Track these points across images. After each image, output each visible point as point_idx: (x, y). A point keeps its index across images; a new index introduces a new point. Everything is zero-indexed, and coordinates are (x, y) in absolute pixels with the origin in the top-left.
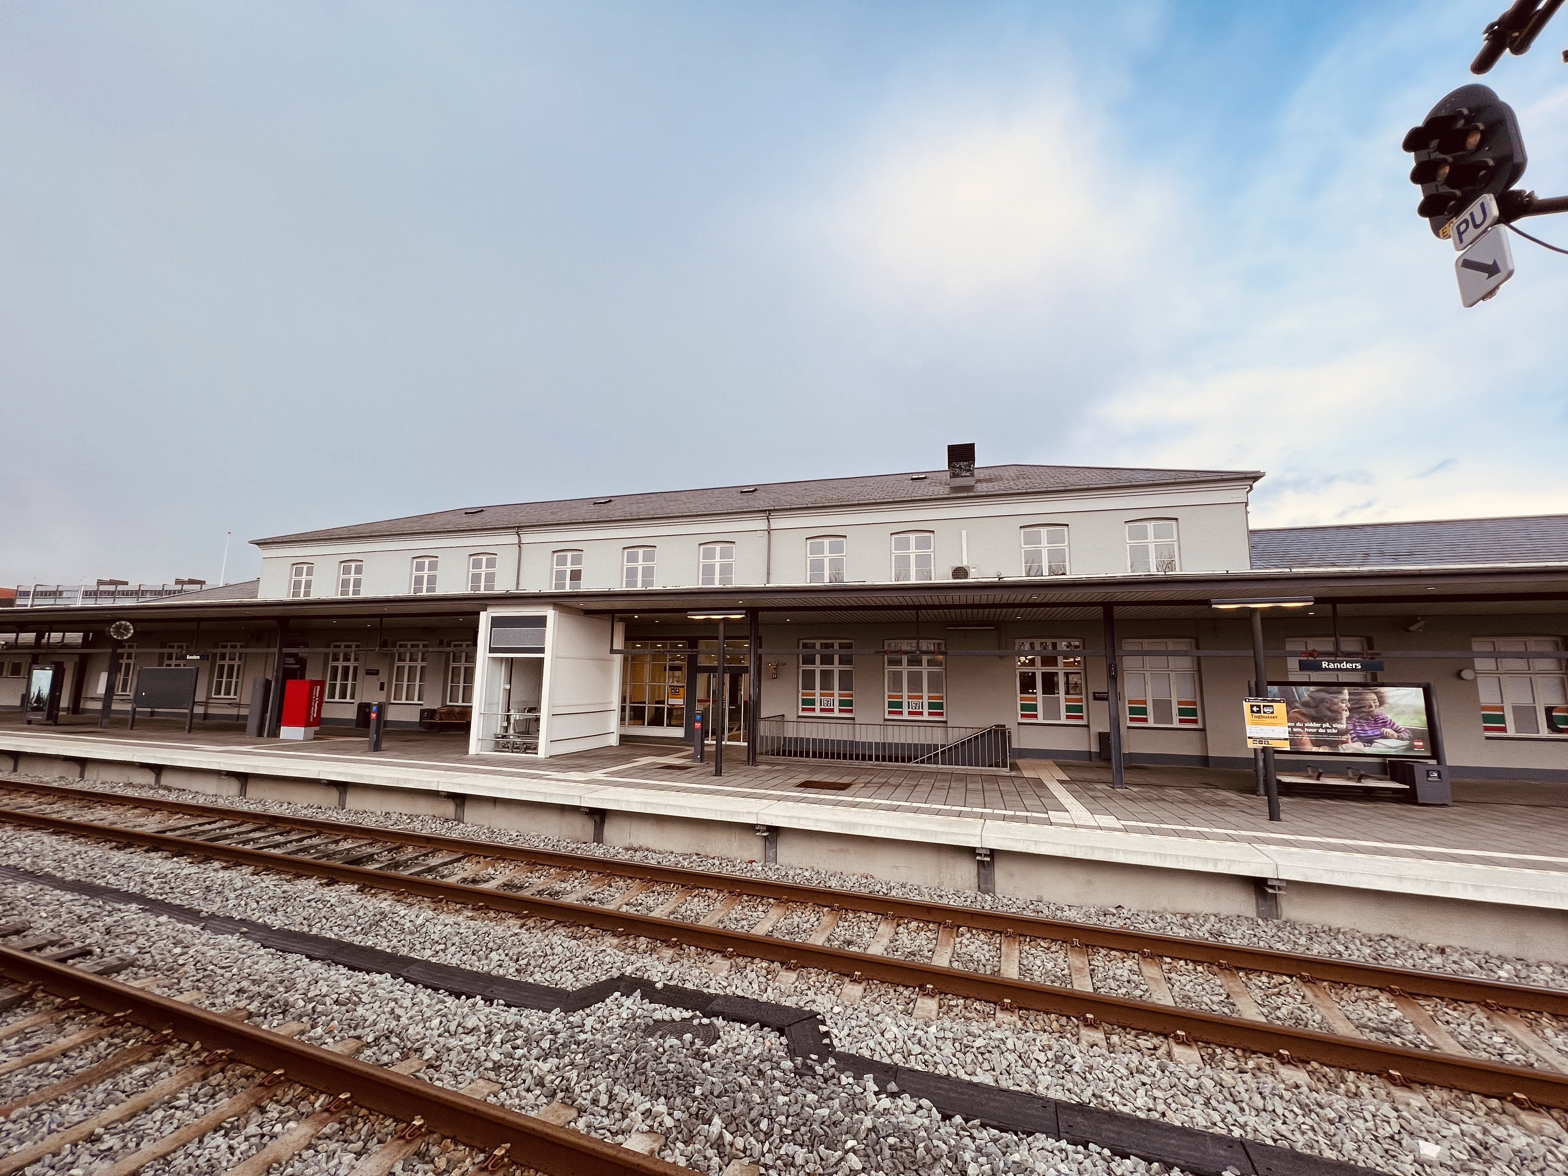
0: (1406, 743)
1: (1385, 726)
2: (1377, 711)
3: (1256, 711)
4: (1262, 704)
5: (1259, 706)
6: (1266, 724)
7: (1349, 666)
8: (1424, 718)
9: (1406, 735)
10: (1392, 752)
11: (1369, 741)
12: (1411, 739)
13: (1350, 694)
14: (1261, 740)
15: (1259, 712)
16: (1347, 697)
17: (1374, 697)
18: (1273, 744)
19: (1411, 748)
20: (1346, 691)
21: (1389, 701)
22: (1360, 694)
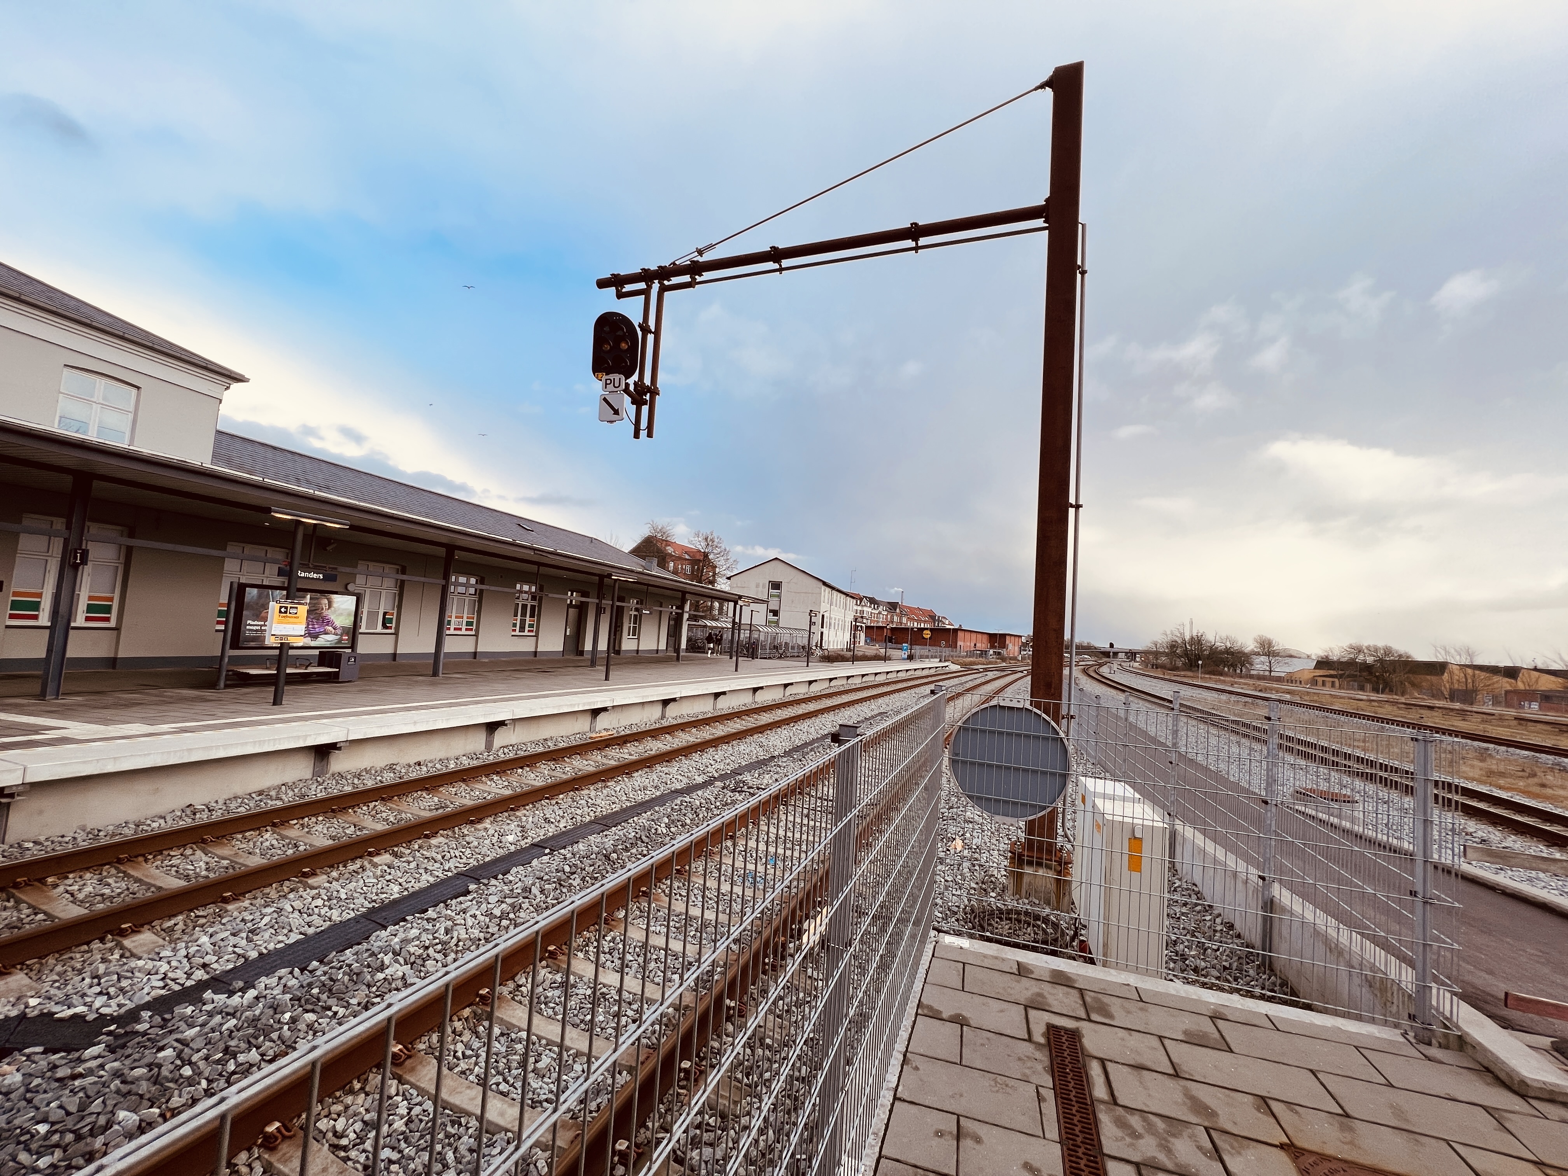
0: (338, 637)
1: (327, 625)
2: (325, 613)
3: (283, 611)
4: (289, 606)
5: (286, 608)
6: (289, 623)
7: (315, 576)
8: (352, 619)
9: (339, 631)
10: (328, 644)
11: (315, 636)
12: (342, 635)
13: (311, 599)
14: (281, 637)
15: (286, 612)
16: (308, 601)
17: (326, 601)
18: (291, 640)
19: (340, 641)
20: (308, 597)
21: (335, 605)
22: (317, 599)
